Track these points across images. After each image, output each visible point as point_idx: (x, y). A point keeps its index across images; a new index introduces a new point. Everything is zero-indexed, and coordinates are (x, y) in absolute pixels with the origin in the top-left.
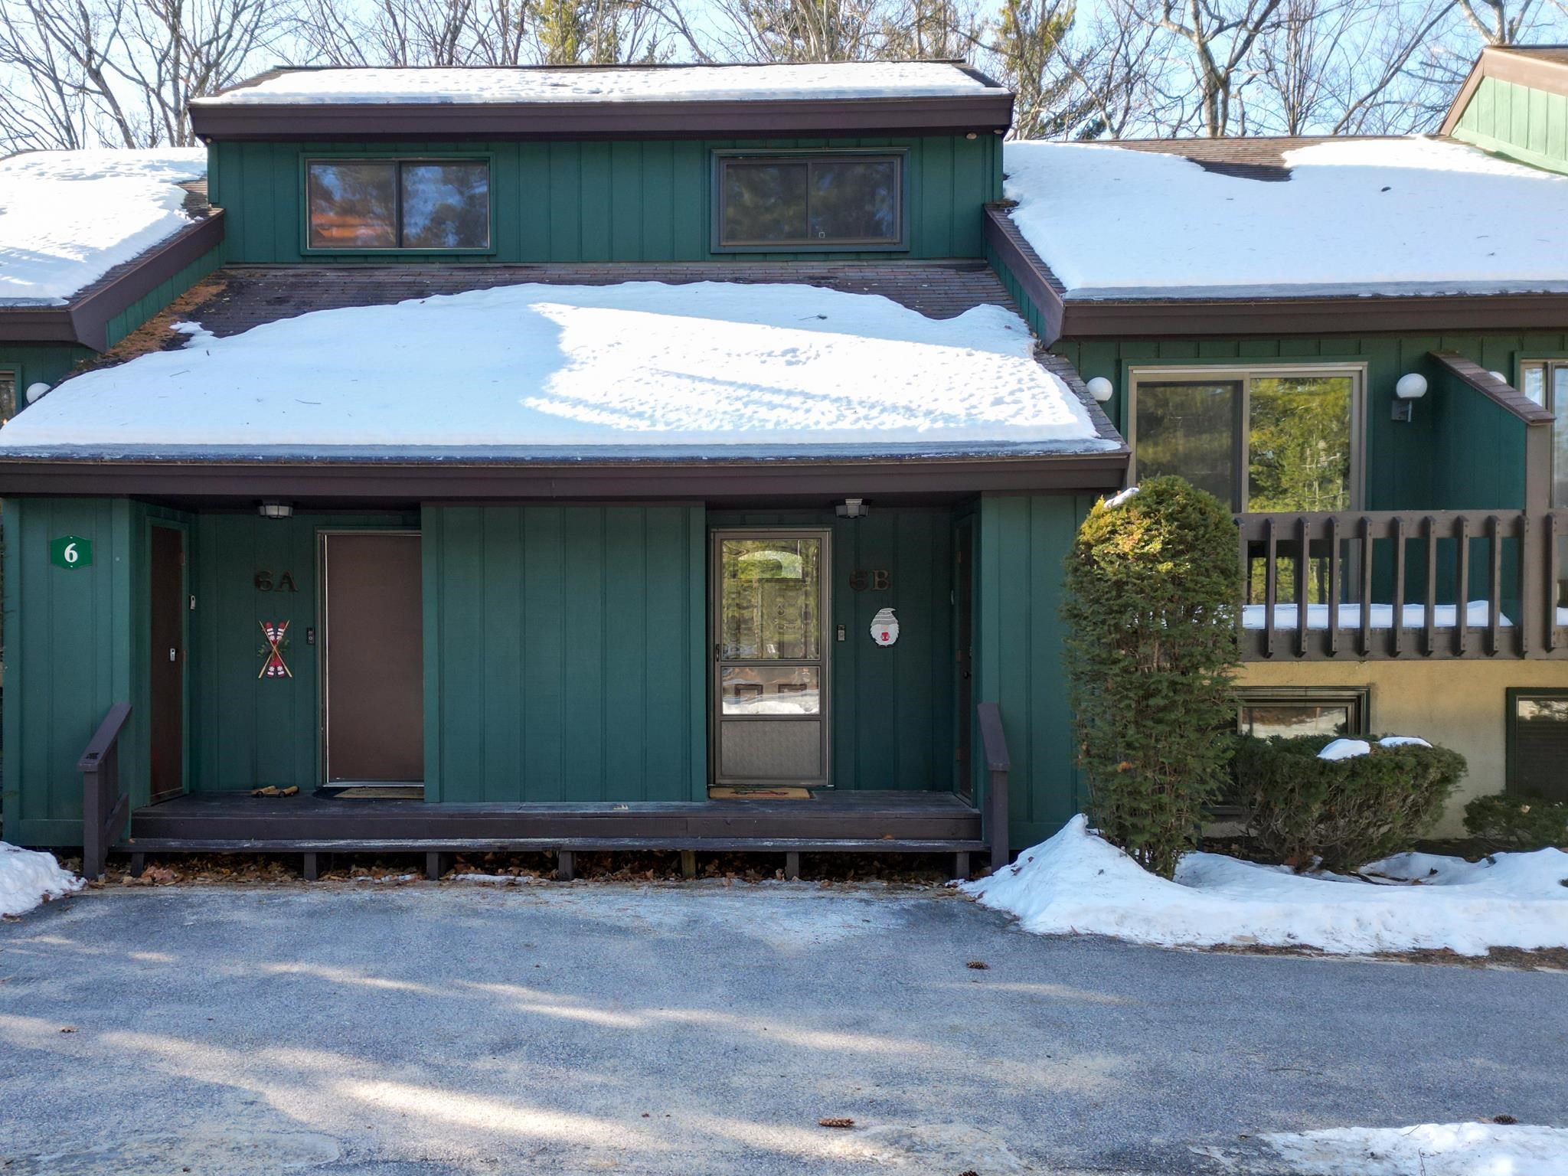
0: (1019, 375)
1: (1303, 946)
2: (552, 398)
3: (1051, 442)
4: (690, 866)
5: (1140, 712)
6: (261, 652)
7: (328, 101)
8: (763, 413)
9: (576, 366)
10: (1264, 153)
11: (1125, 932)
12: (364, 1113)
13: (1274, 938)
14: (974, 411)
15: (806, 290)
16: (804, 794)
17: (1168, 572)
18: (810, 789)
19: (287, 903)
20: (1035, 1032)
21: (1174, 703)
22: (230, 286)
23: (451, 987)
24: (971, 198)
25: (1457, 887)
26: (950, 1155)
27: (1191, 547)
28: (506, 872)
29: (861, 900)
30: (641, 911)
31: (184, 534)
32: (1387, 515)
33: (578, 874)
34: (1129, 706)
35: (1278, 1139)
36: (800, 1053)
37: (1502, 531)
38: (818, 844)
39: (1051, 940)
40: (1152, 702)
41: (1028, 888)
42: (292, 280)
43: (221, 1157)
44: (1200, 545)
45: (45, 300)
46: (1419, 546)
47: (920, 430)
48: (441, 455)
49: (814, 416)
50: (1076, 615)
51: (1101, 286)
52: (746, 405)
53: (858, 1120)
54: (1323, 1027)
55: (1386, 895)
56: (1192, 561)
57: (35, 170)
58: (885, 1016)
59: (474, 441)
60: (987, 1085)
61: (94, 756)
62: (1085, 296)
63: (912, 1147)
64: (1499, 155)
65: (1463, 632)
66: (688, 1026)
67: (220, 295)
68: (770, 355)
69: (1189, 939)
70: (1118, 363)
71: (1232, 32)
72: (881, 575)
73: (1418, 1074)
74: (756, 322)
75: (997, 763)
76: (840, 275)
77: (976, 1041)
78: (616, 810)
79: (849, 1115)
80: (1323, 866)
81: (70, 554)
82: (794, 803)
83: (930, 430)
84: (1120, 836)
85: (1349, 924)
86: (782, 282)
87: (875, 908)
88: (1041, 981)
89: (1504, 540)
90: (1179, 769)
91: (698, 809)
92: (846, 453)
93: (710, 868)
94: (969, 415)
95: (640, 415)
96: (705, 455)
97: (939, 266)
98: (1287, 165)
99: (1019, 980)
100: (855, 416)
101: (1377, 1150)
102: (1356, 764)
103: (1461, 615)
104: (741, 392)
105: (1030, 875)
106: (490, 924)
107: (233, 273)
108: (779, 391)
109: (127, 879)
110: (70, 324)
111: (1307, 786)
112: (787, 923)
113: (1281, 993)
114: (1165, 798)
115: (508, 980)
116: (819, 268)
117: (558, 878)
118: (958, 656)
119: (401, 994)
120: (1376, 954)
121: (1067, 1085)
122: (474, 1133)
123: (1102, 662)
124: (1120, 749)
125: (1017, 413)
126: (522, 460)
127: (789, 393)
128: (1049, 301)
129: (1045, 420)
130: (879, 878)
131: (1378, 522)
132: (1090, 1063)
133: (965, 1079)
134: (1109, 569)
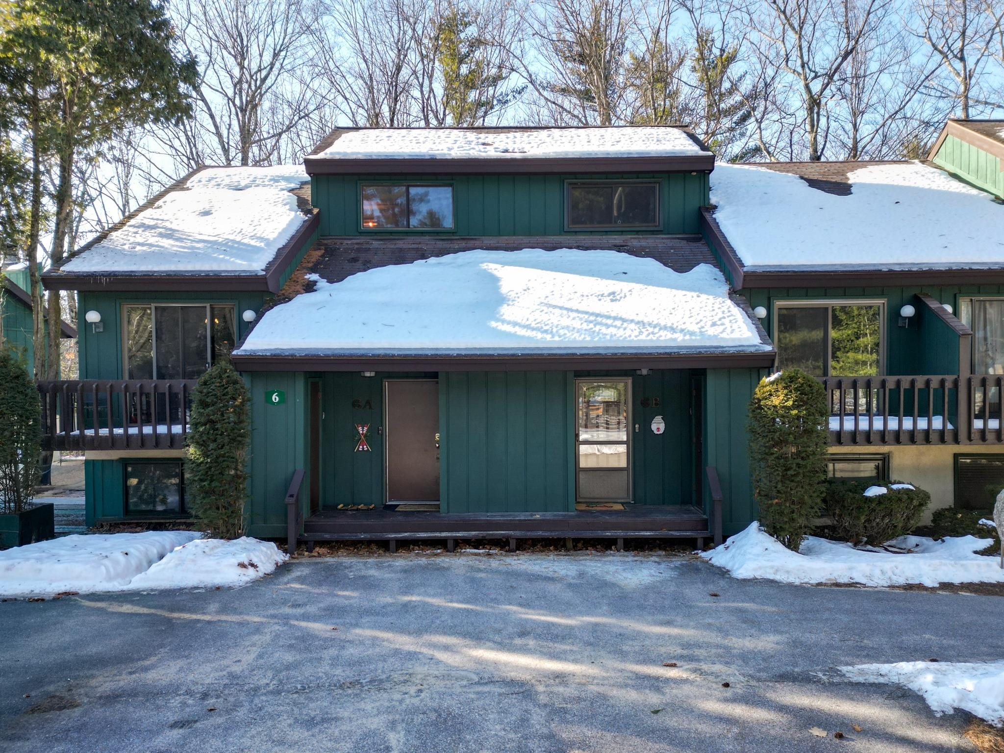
0: (723, 309)
1: (857, 583)
2: (503, 321)
3: (740, 346)
4: (570, 544)
5: (783, 476)
6: (355, 438)
7: (374, 157)
8: (604, 330)
9: (510, 303)
10: (838, 173)
11: (778, 577)
12: (479, 661)
13: (844, 580)
14: (703, 330)
15: (613, 254)
16: (619, 507)
17: (796, 415)
18: (622, 504)
19: (390, 566)
20: (744, 625)
21: (798, 473)
22: (326, 250)
23: (487, 607)
24: (694, 203)
25: (926, 555)
26: (717, 677)
27: (805, 403)
28: (484, 548)
29: (656, 562)
30: (557, 569)
31: (320, 383)
32: (895, 378)
33: (518, 549)
34: (778, 474)
35: (844, 669)
36: (647, 636)
37: (948, 385)
38: (632, 534)
39: (745, 581)
40: (789, 473)
41: (733, 557)
42: (356, 246)
43: (432, 680)
44: (810, 402)
45: (254, 271)
46: (910, 392)
47: (679, 340)
48: (455, 353)
49: (628, 332)
50: (753, 431)
51: (761, 264)
52: (595, 325)
53: (679, 663)
54: (864, 622)
55: (894, 559)
56: (806, 409)
57: (213, 182)
58: (679, 619)
59: (470, 346)
60: (727, 649)
61: (292, 496)
62: (753, 269)
63: (702, 673)
64: (955, 176)
65: (931, 432)
66: (597, 625)
67: (323, 256)
68: (602, 295)
69: (806, 580)
70: (769, 299)
71: (821, 79)
72: (656, 400)
73: (902, 642)
74: (593, 276)
75: (717, 496)
76: (629, 244)
77: (720, 630)
78: (534, 517)
79: (674, 662)
80: (867, 543)
81: (275, 398)
82: (617, 512)
83: (684, 340)
84: (774, 531)
85: (877, 572)
86: (602, 248)
87: (663, 566)
88: (743, 602)
89: (949, 389)
90: (802, 502)
91: (571, 516)
92: (645, 351)
93: (580, 545)
94: (701, 332)
95: (546, 331)
96: (578, 352)
97: (678, 238)
98: (850, 182)
99: (734, 601)
100: (647, 333)
101: (882, 673)
102: (880, 499)
103: (930, 423)
104: (592, 318)
105: (734, 550)
106: (490, 576)
107: (325, 242)
108: (608, 317)
109: (306, 553)
110: (266, 283)
111: (859, 508)
112: (624, 575)
113: (847, 606)
114: (795, 516)
115: (510, 604)
116: (618, 239)
117: (510, 551)
118: (694, 440)
119: (467, 610)
120: (889, 587)
121: (760, 648)
122: (526, 669)
123: (766, 454)
124: (774, 494)
125: (724, 331)
126: (493, 355)
127: (615, 318)
128: (735, 270)
129: (736, 335)
130: (660, 549)
131: (891, 381)
132: (768, 639)
133: (718, 646)
134: (769, 412)
